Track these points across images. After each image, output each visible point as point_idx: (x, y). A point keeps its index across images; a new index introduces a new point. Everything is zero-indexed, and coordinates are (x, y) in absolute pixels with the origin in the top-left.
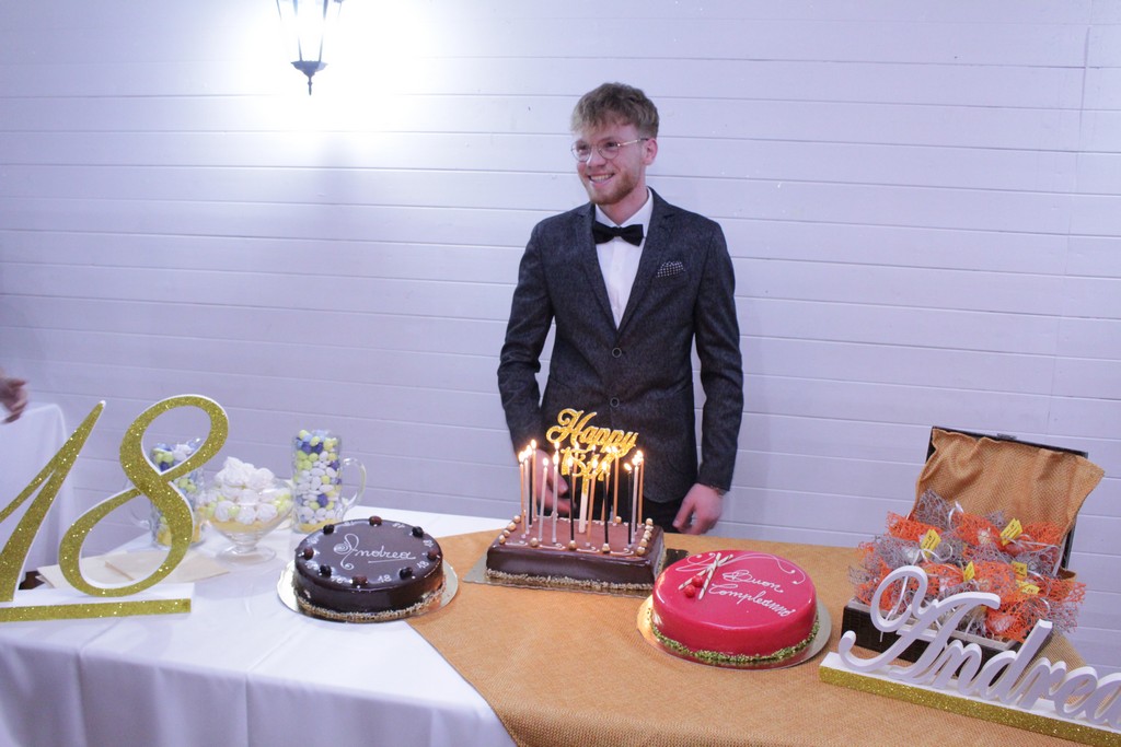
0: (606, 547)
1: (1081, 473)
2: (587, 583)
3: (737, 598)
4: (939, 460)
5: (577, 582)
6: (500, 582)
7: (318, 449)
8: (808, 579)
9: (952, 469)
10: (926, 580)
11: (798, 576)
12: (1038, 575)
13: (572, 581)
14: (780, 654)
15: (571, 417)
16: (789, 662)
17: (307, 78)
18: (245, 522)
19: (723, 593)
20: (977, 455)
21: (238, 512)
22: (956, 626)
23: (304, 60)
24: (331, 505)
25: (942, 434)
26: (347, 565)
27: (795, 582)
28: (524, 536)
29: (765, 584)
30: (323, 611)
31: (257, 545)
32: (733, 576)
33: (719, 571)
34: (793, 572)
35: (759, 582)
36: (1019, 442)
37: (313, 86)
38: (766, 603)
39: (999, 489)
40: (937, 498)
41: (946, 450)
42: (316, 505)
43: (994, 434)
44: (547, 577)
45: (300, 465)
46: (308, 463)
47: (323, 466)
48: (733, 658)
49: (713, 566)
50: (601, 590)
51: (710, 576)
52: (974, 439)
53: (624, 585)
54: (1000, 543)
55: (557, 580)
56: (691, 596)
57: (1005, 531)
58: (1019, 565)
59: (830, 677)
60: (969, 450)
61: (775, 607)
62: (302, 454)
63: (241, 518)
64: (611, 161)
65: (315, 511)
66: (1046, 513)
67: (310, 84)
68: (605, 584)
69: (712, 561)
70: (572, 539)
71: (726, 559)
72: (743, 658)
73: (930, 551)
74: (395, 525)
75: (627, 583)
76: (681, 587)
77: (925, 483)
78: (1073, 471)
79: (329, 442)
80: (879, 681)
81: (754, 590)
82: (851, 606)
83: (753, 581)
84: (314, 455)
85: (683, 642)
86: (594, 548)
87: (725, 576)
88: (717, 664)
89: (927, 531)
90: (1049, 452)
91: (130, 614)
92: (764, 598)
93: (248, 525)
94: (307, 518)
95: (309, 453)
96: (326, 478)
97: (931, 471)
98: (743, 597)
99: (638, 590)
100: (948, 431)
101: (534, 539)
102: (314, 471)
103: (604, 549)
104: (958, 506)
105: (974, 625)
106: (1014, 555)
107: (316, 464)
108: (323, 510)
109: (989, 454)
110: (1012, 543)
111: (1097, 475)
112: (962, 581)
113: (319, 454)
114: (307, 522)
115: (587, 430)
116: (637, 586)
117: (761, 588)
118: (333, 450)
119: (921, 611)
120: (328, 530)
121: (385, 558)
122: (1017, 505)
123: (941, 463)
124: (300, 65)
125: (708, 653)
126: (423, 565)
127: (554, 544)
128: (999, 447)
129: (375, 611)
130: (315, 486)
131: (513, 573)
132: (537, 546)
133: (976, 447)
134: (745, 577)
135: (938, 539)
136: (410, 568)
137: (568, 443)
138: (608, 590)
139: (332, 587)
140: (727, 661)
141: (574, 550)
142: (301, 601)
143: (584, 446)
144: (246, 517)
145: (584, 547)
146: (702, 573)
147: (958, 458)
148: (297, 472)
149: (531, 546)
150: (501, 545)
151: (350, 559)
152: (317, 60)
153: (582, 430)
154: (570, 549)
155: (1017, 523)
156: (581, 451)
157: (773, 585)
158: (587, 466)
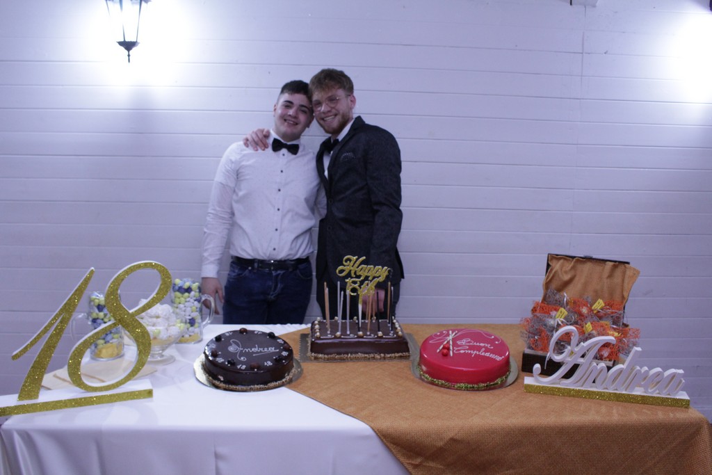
0: (380, 334)
1: (628, 273)
2: (372, 355)
3: (471, 354)
4: (553, 272)
6: (321, 360)
7: (189, 290)
8: (502, 341)
9: (561, 276)
11: (496, 339)
12: (615, 326)
13: (363, 355)
14: (499, 381)
15: (350, 260)
16: (502, 385)
17: (127, 52)
18: (163, 339)
19: (462, 352)
20: (573, 268)
21: (159, 333)
23: (127, 40)
24: (196, 325)
25: (552, 258)
26: (242, 358)
27: (497, 342)
28: (329, 332)
29: (482, 344)
30: (234, 387)
31: (163, 354)
32: (463, 342)
33: (454, 340)
34: (493, 337)
35: (478, 344)
36: (594, 259)
38: (487, 354)
39: (586, 285)
40: (555, 292)
41: (557, 266)
42: (189, 325)
43: (582, 256)
44: (348, 354)
45: (177, 300)
46: (182, 299)
47: (192, 300)
48: (476, 386)
49: (450, 338)
50: (380, 359)
51: (451, 343)
52: (571, 259)
53: (393, 355)
54: (593, 312)
55: (354, 356)
56: (446, 355)
57: (594, 306)
58: (605, 323)
59: (530, 389)
60: (569, 265)
61: (492, 356)
62: (178, 294)
63: (161, 336)
64: (334, 108)
65: (188, 329)
66: (611, 294)
67: (129, 56)
68: (382, 355)
69: (448, 335)
70: (359, 331)
71: (454, 334)
72: (482, 385)
73: (562, 319)
74: (256, 332)
75: (394, 353)
76: (438, 351)
77: (547, 285)
78: (624, 273)
79: (194, 285)
80: (557, 388)
81: (479, 348)
82: (526, 352)
83: (475, 344)
84: (186, 294)
85: (447, 380)
86: (373, 335)
87: (459, 343)
88: (467, 389)
90: (612, 263)
91: (115, 401)
92: (485, 352)
95: (183, 293)
96: (194, 308)
97: (550, 278)
98: (474, 352)
99: (401, 357)
100: (557, 255)
102: (187, 304)
103: (379, 335)
104: (566, 296)
106: (601, 318)
107: (188, 299)
108: (191, 329)
109: (580, 266)
110: (599, 312)
111: (636, 273)
112: (584, 333)
113: (189, 293)
114: (183, 337)
115: (360, 267)
116: (400, 354)
117: (481, 347)
118: (197, 291)
120: (218, 339)
121: (261, 352)
122: (596, 291)
123: (555, 272)
124: (121, 44)
125: (462, 385)
126: (285, 354)
127: (349, 335)
128: (584, 262)
129: (265, 383)
130: (188, 314)
131: (328, 354)
132: (340, 338)
133: (572, 263)
134: (469, 342)
135: (566, 313)
136: (279, 357)
137: (349, 275)
138: (384, 358)
139: (239, 372)
140: (473, 387)
141: (362, 337)
142: (217, 383)
143: (359, 277)
144: (163, 335)
145: (367, 335)
146: (445, 343)
147: (564, 269)
148: (175, 305)
149: (336, 337)
150: (319, 338)
151: (242, 354)
152: (135, 41)
153: (358, 267)
154: (359, 337)
155: (601, 301)
156: (357, 280)
157: (486, 345)
158: (361, 288)
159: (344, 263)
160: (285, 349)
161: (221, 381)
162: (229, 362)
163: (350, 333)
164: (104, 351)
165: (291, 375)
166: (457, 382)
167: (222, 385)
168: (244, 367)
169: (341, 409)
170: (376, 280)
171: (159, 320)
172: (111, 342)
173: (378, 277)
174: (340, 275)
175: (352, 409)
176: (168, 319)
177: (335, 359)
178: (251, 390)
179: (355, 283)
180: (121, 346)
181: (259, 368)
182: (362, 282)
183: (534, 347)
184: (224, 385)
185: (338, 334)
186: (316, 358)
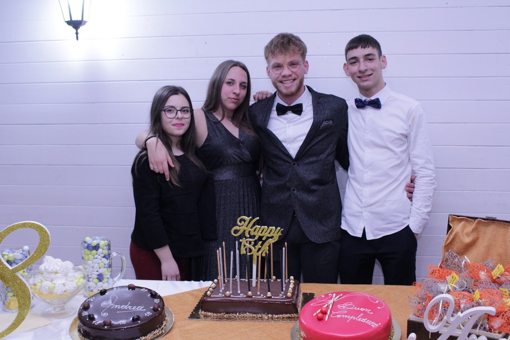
0: (269, 294)
2: (260, 315)
3: (347, 319)
4: (453, 234)
5: (253, 315)
6: (209, 318)
7: (96, 248)
8: (386, 306)
9: (461, 237)
10: (453, 301)
11: (380, 304)
13: (251, 315)
15: (245, 221)
17: (74, 31)
18: (58, 293)
19: (339, 316)
20: (475, 229)
21: (54, 287)
22: (472, 327)
23: (73, 19)
24: (105, 280)
25: (457, 219)
27: (379, 308)
28: (221, 291)
31: (65, 306)
32: (344, 306)
33: (335, 304)
34: (377, 302)
35: (358, 309)
36: (498, 220)
37: (79, 35)
38: (364, 320)
39: (489, 248)
40: (455, 255)
41: (458, 227)
42: (96, 281)
43: (484, 217)
44: (236, 314)
45: (86, 257)
46: (90, 256)
47: (100, 257)
49: (331, 301)
50: (268, 319)
51: (330, 307)
52: (472, 220)
53: (281, 315)
54: (492, 278)
55: (242, 315)
56: (321, 319)
57: (494, 271)
58: (504, 290)
60: (470, 227)
61: (369, 322)
62: (87, 251)
63: (56, 291)
65: (96, 284)
67: (77, 33)
68: (270, 316)
69: (331, 299)
70: (249, 291)
71: (338, 296)
73: (453, 285)
74: (143, 289)
75: (282, 314)
76: (315, 314)
77: (448, 247)
79: (103, 243)
82: (411, 319)
83: (355, 308)
84: (94, 251)
86: (262, 295)
87: (339, 306)
89: (450, 274)
92: (362, 317)
93: (61, 295)
94: (92, 289)
95: (91, 251)
96: (102, 265)
97: (450, 240)
98: (350, 318)
99: (289, 318)
100: (458, 216)
101: (228, 292)
102: (94, 260)
103: (268, 295)
104: (467, 259)
105: (482, 325)
106: (500, 284)
107: (96, 256)
108: (101, 283)
109: (482, 229)
110: (499, 278)
112: (473, 301)
113: (97, 250)
114: (92, 291)
115: (254, 228)
116: (288, 315)
117: (360, 312)
118: (105, 248)
119: (452, 319)
120: (103, 293)
121: (128, 309)
122: (500, 255)
123: (456, 235)
127: (238, 294)
128: (487, 225)
130: (96, 269)
132: (229, 296)
133: (474, 225)
134: (350, 306)
135: (457, 278)
137: (243, 235)
138: (272, 319)
141: (251, 297)
143: (253, 237)
144: (59, 290)
145: (256, 295)
146: (325, 306)
147: (465, 231)
149: (226, 296)
150: (209, 297)
152: (81, 19)
153: (251, 228)
154: (248, 297)
155: (501, 266)
156: (251, 240)
157: (367, 310)
158: (255, 248)
159: (238, 223)
163: (241, 293)
164: (12, 303)
170: (270, 241)
171: (57, 275)
173: (272, 237)
174: (234, 235)
176: (66, 275)
177: (224, 318)
179: (249, 242)
182: (256, 243)
186: (205, 316)
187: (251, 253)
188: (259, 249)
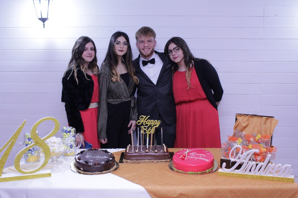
1: (273, 122)
2: (152, 161)
4: (238, 122)
6: (128, 163)
8: (211, 153)
9: (242, 123)
12: (265, 147)
13: (148, 161)
14: (207, 171)
15: (143, 118)
16: (209, 173)
17: (43, 23)
19: (191, 158)
20: (248, 120)
21: (55, 150)
22: (248, 160)
23: (43, 17)
24: (73, 148)
25: (238, 115)
26: (91, 160)
28: (133, 150)
30: (86, 173)
32: (193, 154)
33: (188, 153)
34: (207, 152)
36: (258, 116)
38: (202, 159)
39: (254, 128)
40: (239, 131)
41: (240, 119)
42: (69, 148)
43: (252, 114)
44: (141, 160)
45: (65, 136)
46: (67, 136)
47: (71, 137)
48: (196, 173)
50: (156, 162)
52: (247, 116)
53: (162, 160)
54: (256, 140)
55: (144, 161)
56: (183, 159)
57: (257, 137)
58: (261, 145)
61: (205, 159)
62: (65, 133)
65: (69, 150)
66: (266, 132)
67: (44, 25)
68: (157, 160)
69: (186, 151)
70: (147, 150)
71: (189, 150)
72: (199, 172)
76: (180, 157)
77: (235, 128)
78: (271, 122)
79: (72, 130)
82: (222, 159)
83: (198, 154)
84: (69, 134)
85: (183, 170)
86: (153, 152)
87: (190, 154)
88: (192, 174)
89: (238, 139)
90: (266, 117)
91: (35, 178)
92: (202, 158)
94: (67, 152)
95: (67, 133)
96: (72, 140)
97: (237, 125)
98: (196, 158)
99: (166, 161)
100: (240, 114)
102: (69, 138)
103: (156, 151)
104: (244, 133)
105: (252, 159)
106: (259, 143)
107: (69, 136)
108: (71, 150)
109: (251, 119)
110: (259, 140)
111: (277, 122)
112: (249, 149)
113: (70, 133)
117: (200, 156)
118: (74, 132)
119: (241, 155)
120: (82, 152)
121: (100, 158)
122: (259, 131)
124: (40, 19)
126: (111, 159)
127: (142, 151)
128: (253, 117)
129: (101, 171)
130: (69, 142)
131: (132, 160)
132: (137, 153)
133: (247, 118)
134: (195, 154)
135: (241, 140)
136: (108, 160)
137: (142, 125)
138: (158, 162)
139: (90, 166)
140: (195, 173)
141: (148, 152)
142: (80, 171)
143: (147, 125)
144: (57, 151)
145: (150, 151)
146: (184, 154)
147: (243, 121)
148: (64, 139)
150: (128, 153)
151: (91, 159)
152: (47, 18)
153: (146, 121)
154: (146, 152)
155: (259, 135)
156: (146, 126)
157: (203, 155)
158: (148, 130)
159: (140, 119)
160: (111, 157)
161: (82, 170)
162: (85, 162)
163: (143, 151)
164: (31, 159)
165: (114, 168)
166: (188, 171)
167: (82, 172)
168: (92, 164)
169: (133, 181)
170: (155, 127)
171: (55, 144)
172: (34, 154)
173: (156, 125)
174: (138, 124)
175: (138, 181)
176: (59, 144)
177: (136, 162)
178: (95, 174)
179: (145, 128)
180: (38, 156)
181: (98, 165)
182: (148, 128)
183: (226, 156)
184: (83, 172)
185: (137, 151)
186: (126, 162)
187: (146, 133)
188: (150, 131)
